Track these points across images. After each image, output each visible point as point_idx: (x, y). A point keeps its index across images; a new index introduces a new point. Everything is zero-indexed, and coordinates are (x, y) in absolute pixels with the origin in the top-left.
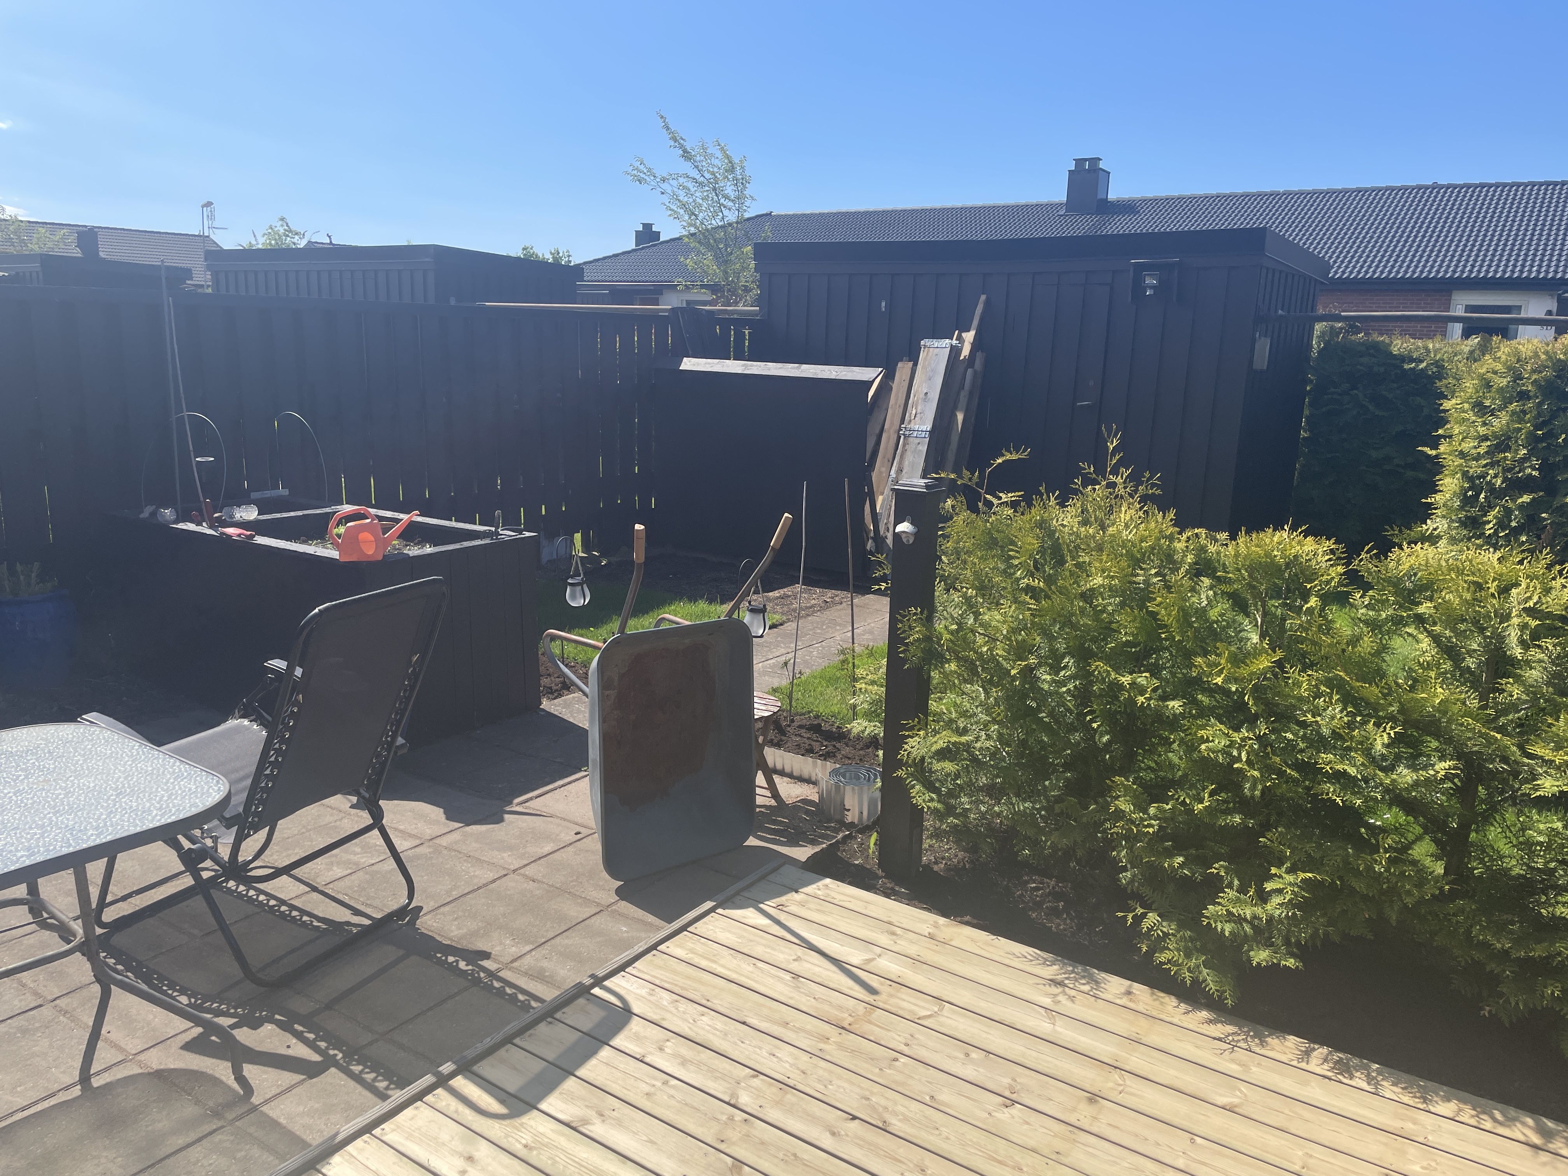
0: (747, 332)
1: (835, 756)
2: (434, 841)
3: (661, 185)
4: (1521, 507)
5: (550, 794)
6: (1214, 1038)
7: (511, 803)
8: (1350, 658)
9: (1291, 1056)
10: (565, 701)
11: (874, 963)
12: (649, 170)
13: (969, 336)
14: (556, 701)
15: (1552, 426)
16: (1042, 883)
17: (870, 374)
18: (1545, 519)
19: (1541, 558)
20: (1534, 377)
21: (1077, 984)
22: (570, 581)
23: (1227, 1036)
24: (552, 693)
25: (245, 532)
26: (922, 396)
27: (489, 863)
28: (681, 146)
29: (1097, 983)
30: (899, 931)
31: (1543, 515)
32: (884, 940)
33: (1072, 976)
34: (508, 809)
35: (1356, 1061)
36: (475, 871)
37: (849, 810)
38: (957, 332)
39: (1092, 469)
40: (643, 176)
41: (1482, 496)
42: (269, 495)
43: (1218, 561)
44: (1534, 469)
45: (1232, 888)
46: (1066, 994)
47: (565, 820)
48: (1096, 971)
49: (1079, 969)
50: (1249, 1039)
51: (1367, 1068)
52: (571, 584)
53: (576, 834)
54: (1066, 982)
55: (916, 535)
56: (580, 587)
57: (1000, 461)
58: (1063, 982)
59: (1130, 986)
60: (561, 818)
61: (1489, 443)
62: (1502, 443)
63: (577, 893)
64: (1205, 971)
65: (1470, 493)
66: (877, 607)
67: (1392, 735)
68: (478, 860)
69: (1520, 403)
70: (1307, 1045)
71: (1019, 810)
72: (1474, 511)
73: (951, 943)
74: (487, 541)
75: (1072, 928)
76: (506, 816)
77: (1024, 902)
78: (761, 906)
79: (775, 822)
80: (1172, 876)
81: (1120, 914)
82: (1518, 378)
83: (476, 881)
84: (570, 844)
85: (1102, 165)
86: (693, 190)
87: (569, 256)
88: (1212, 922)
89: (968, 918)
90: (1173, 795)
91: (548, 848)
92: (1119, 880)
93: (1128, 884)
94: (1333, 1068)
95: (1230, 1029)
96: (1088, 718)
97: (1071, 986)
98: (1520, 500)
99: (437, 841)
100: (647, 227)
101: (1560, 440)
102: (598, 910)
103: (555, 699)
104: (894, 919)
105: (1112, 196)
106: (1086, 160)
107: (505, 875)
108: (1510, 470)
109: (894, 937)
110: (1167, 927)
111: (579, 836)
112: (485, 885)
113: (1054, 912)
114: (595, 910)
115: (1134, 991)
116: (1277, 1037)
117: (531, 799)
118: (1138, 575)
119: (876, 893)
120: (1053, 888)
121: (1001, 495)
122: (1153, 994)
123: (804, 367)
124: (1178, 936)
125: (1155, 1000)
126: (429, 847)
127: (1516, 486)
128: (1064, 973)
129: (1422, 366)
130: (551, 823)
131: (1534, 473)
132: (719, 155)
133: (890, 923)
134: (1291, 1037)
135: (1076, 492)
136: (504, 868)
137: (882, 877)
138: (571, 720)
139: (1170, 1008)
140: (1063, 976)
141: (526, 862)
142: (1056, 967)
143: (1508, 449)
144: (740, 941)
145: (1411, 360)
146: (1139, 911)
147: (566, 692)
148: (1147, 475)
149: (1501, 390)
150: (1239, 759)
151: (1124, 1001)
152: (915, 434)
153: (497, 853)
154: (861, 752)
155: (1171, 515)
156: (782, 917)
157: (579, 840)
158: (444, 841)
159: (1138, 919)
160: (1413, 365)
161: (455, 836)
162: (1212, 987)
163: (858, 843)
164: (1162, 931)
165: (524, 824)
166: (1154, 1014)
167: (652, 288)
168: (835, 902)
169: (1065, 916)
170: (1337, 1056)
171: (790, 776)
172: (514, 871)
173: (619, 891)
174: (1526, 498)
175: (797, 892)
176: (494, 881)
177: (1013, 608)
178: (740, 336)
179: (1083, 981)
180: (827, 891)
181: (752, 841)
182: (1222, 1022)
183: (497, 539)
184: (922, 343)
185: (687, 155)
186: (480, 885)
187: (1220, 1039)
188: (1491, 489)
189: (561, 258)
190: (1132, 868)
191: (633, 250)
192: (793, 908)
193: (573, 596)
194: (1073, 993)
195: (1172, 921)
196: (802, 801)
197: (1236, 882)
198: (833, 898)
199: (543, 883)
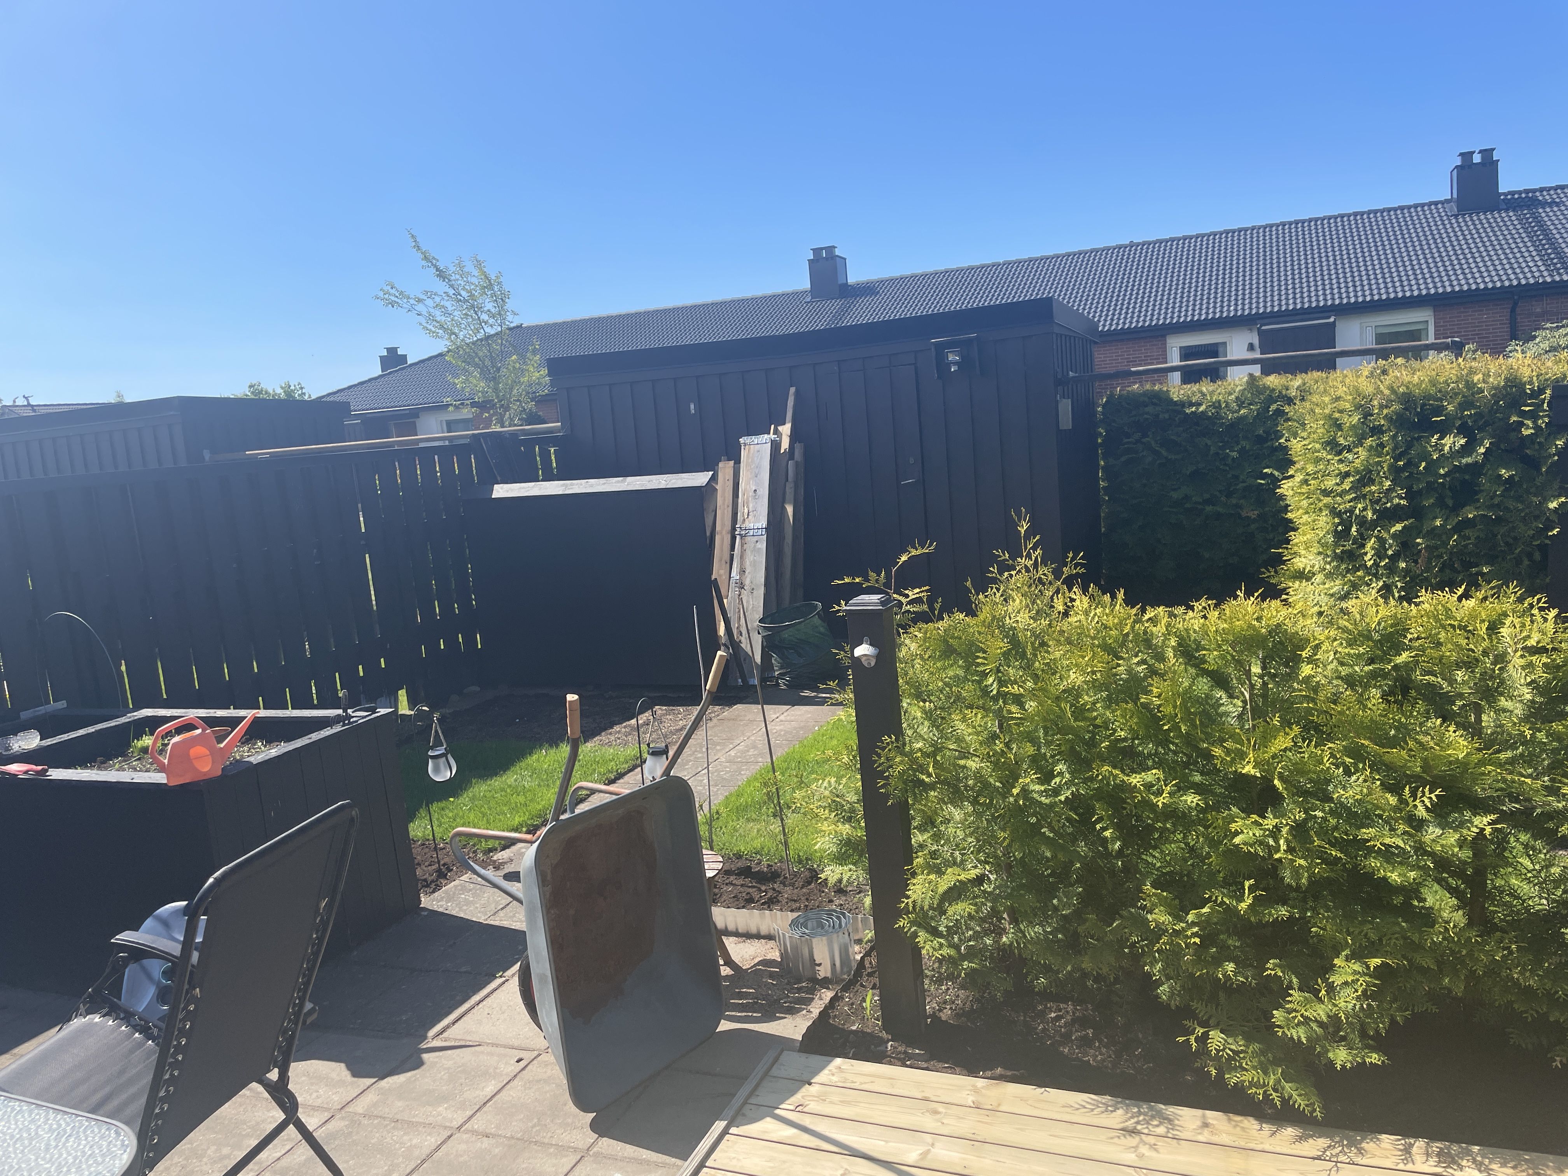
0: (552, 450)
1: (778, 901)
2: (347, 1109)
3: (416, 308)
4: (1394, 536)
5: (469, 1015)
6: (1314, 1158)
7: (425, 1038)
8: (1362, 722)
9: (1394, 1159)
10: (446, 892)
11: (929, 1156)
12: (401, 293)
13: (786, 429)
14: (436, 894)
15: (1409, 456)
16: (1060, 1010)
17: (700, 479)
18: (1419, 544)
19: (1509, 592)
20: (1385, 411)
21: (1150, 1127)
22: (430, 753)
23: (1324, 1152)
24: (428, 886)
25: (34, 767)
26: (751, 493)
27: (425, 1125)
28: (435, 266)
29: (1170, 1121)
30: (941, 1108)
31: (1418, 540)
32: (928, 1122)
33: (1141, 1118)
34: (423, 1046)
35: (1455, 1147)
36: (411, 1140)
37: (820, 965)
38: (773, 427)
39: (1007, 555)
40: (396, 299)
41: (1354, 529)
42: (43, 712)
43: (1189, 637)
44: (1401, 498)
45: (1292, 989)
46: (1145, 1144)
47: (497, 1045)
48: (1163, 1107)
49: (1145, 1108)
50: (1345, 1149)
51: (1469, 1153)
52: (433, 757)
53: (518, 1061)
54: (1139, 1127)
55: (878, 657)
56: (444, 759)
57: (904, 558)
58: (1135, 1128)
59: (1204, 1116)
60: (493, 1045)
61: (1352, 479)
62: (1365, 478)
63: (546, 1141)
64: (1287, 1086)
65: (1340, 528)
66: (750, 716)
67: (1434, 798)
68: (410, 1124)
69: (1375, 437)
70: (1403, 1142)
71: (1032, 938)
72: (1348, 545)
73: (1000, 1109)
74: (337, 728)
75: (1110, 1057)
76: (425, 1056)
77: (1050, 1038)
78: (778, 1111)
79: (741, 996)
80: (1227, 986)
81: (1181, 1039)
82: (1367, 415)
83: (416, 1153)
84: (515, 1076)
85: (837, 252)
86: (450, 309)
87: (302, 388)
88: (1286, 1031)
89: (999, 1071)
90: (1210, 897)
91: (490, 1088)
92: (1158, 996)
93: (1170, 998)
94: (1439, 1162)
95: (1323, 1142)
96: (1098, 827)
97: (1146, 1131)
98: (1393, 530)
99: (350, 1108)
100: (392, 351)
101: (1421, 468)
102: (579, 1157)
103: (434, 892)
104: (928, 1094)
105: (851, 280)
106: (822, 249)
107: (450, 1137)
108: (1378, 501)
109: (938, 1116)
110: (1236, 1044)
111: (522, 1064)
112: (430, 1156)
113: (1085, 1042)
114: (574, 1158)
115: (1211, 1121)
116: (1371, 1140)
117: (448, 1027)
118: (1119, 665)
119: (890, 1063)
120: (1074, 1013)
121: (907, 592)
122: (1230, 1120)
123: (630, 479)
124: (1250, 1051)
125: (1235, 1126)
126: (343, 1118)
127: (1387, 516)
128: (1132, 1117)
129: (1201, 409)
130: (482, 1053)
131: (1402, 502)
132: (476, 272)
133: (926, 1099)
134: (1384, 1136)
135: (995, 581)
136: (445, 1127)
137: (888, 1041)
138: (462, 915)
139: (1255, 1133)
140: (1133, 1121)
141: (469, 1113)
142: (1120, 1112)
143: (1372, 482)
144: (771, 1165)
145: (1191, 405)
146: (1200, 1031)
147: (444, 882)
148: (1071, 555)
149: (1353, 427)
150: (1278, 850)
151: (1205, 1136)
152: (751, 533)
153: (430, 1109)
154: (804, 890)
155: (1121, 595)
156: (807, 1121)
157: (523, 1069)
158: (359, 1107)
159: (1203, 1039)
160: (1194, 409)
161: (370, 1097)
162: (1300, 1102)
163: (847, 1004)
164: (1230, 1049)
165: (451, 1062)
166: (1242, 1144)
167: (408, 412)
168: (856, 1086)
169: (1097, 1044)
170: (1436, 1146)
171: (736, 934)
172: (459, 1128)
173: (594, 1126)
174: (1399, 527)
175: (810, 1084)
176: (438, 1148)
177: (979, 716)
178: (545, 455)
179: (1155, 1123)
180: (843, 1075)
181: (725, 1026)
182: (1311, 1136)
183: (350, 723)
184: (741, 440)
185: (441, 275)
186: (424, 1156)
187: (1318, 1158)
188: (1362, 522)
189: (293, 391)
190: (1168, 979)
191: (380, 377)
192: (813, 1106)
193: (437, 770)
194: (1151, 1140)
195: (1237, 1036)
196: (761, 963)
197: (1295, 980)
198: (853, 1082)
199: (500, 1136)
